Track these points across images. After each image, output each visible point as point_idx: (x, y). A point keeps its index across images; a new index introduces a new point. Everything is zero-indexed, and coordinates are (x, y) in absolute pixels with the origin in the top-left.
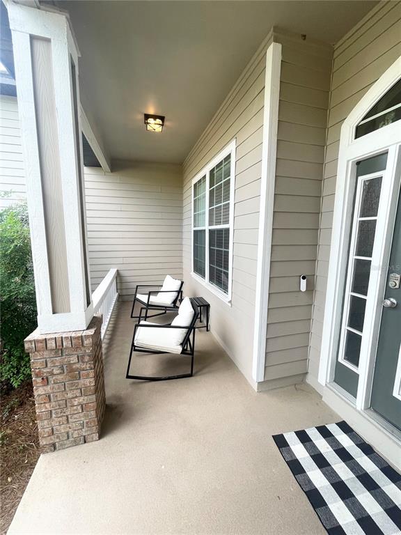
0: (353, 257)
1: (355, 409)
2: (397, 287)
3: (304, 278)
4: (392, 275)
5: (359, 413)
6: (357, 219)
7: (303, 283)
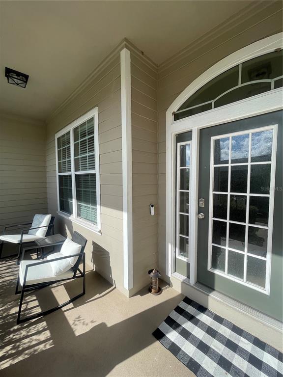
0: (179, 191)
1: (190, 285)
2: (203, 206)
3: (152, 206)
4: (200, 199)
5: (192, 286)
6: (179, 168)
7: (152, 209)
